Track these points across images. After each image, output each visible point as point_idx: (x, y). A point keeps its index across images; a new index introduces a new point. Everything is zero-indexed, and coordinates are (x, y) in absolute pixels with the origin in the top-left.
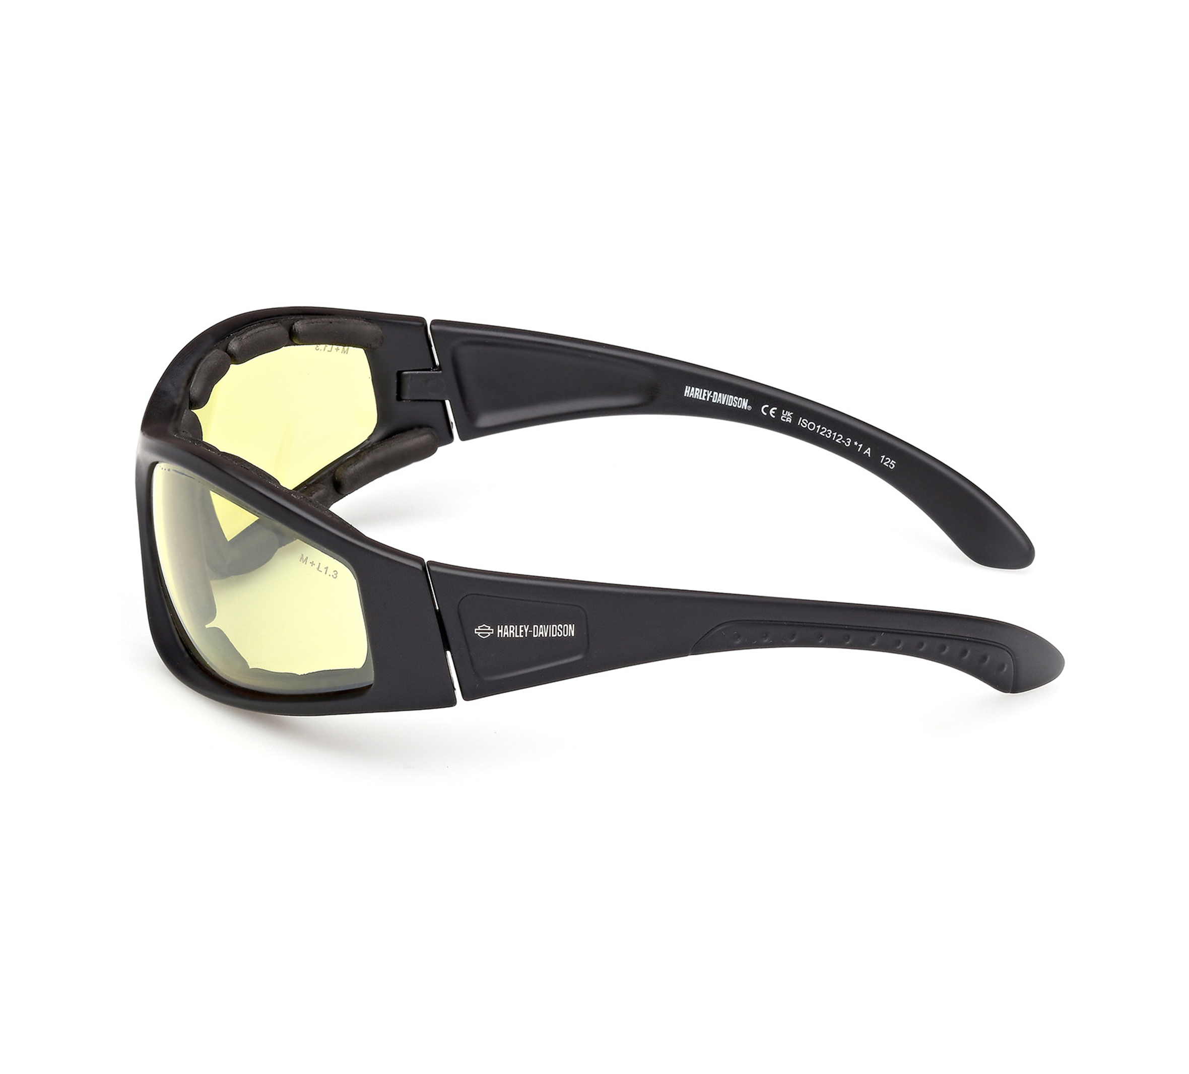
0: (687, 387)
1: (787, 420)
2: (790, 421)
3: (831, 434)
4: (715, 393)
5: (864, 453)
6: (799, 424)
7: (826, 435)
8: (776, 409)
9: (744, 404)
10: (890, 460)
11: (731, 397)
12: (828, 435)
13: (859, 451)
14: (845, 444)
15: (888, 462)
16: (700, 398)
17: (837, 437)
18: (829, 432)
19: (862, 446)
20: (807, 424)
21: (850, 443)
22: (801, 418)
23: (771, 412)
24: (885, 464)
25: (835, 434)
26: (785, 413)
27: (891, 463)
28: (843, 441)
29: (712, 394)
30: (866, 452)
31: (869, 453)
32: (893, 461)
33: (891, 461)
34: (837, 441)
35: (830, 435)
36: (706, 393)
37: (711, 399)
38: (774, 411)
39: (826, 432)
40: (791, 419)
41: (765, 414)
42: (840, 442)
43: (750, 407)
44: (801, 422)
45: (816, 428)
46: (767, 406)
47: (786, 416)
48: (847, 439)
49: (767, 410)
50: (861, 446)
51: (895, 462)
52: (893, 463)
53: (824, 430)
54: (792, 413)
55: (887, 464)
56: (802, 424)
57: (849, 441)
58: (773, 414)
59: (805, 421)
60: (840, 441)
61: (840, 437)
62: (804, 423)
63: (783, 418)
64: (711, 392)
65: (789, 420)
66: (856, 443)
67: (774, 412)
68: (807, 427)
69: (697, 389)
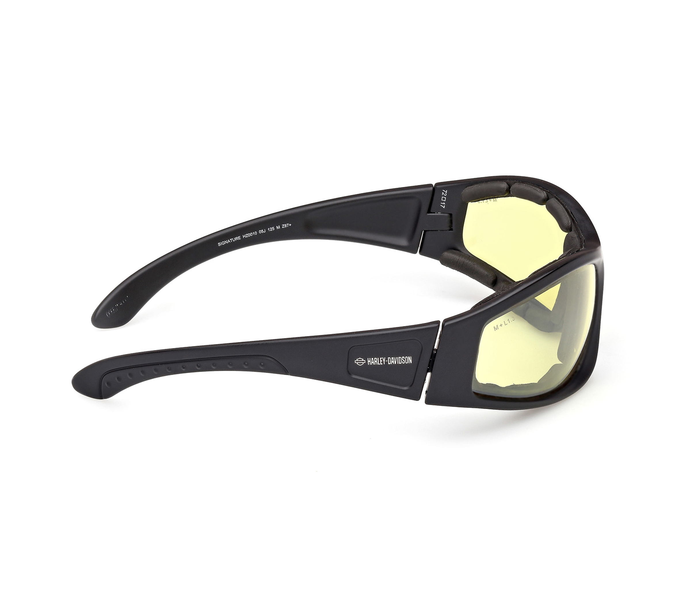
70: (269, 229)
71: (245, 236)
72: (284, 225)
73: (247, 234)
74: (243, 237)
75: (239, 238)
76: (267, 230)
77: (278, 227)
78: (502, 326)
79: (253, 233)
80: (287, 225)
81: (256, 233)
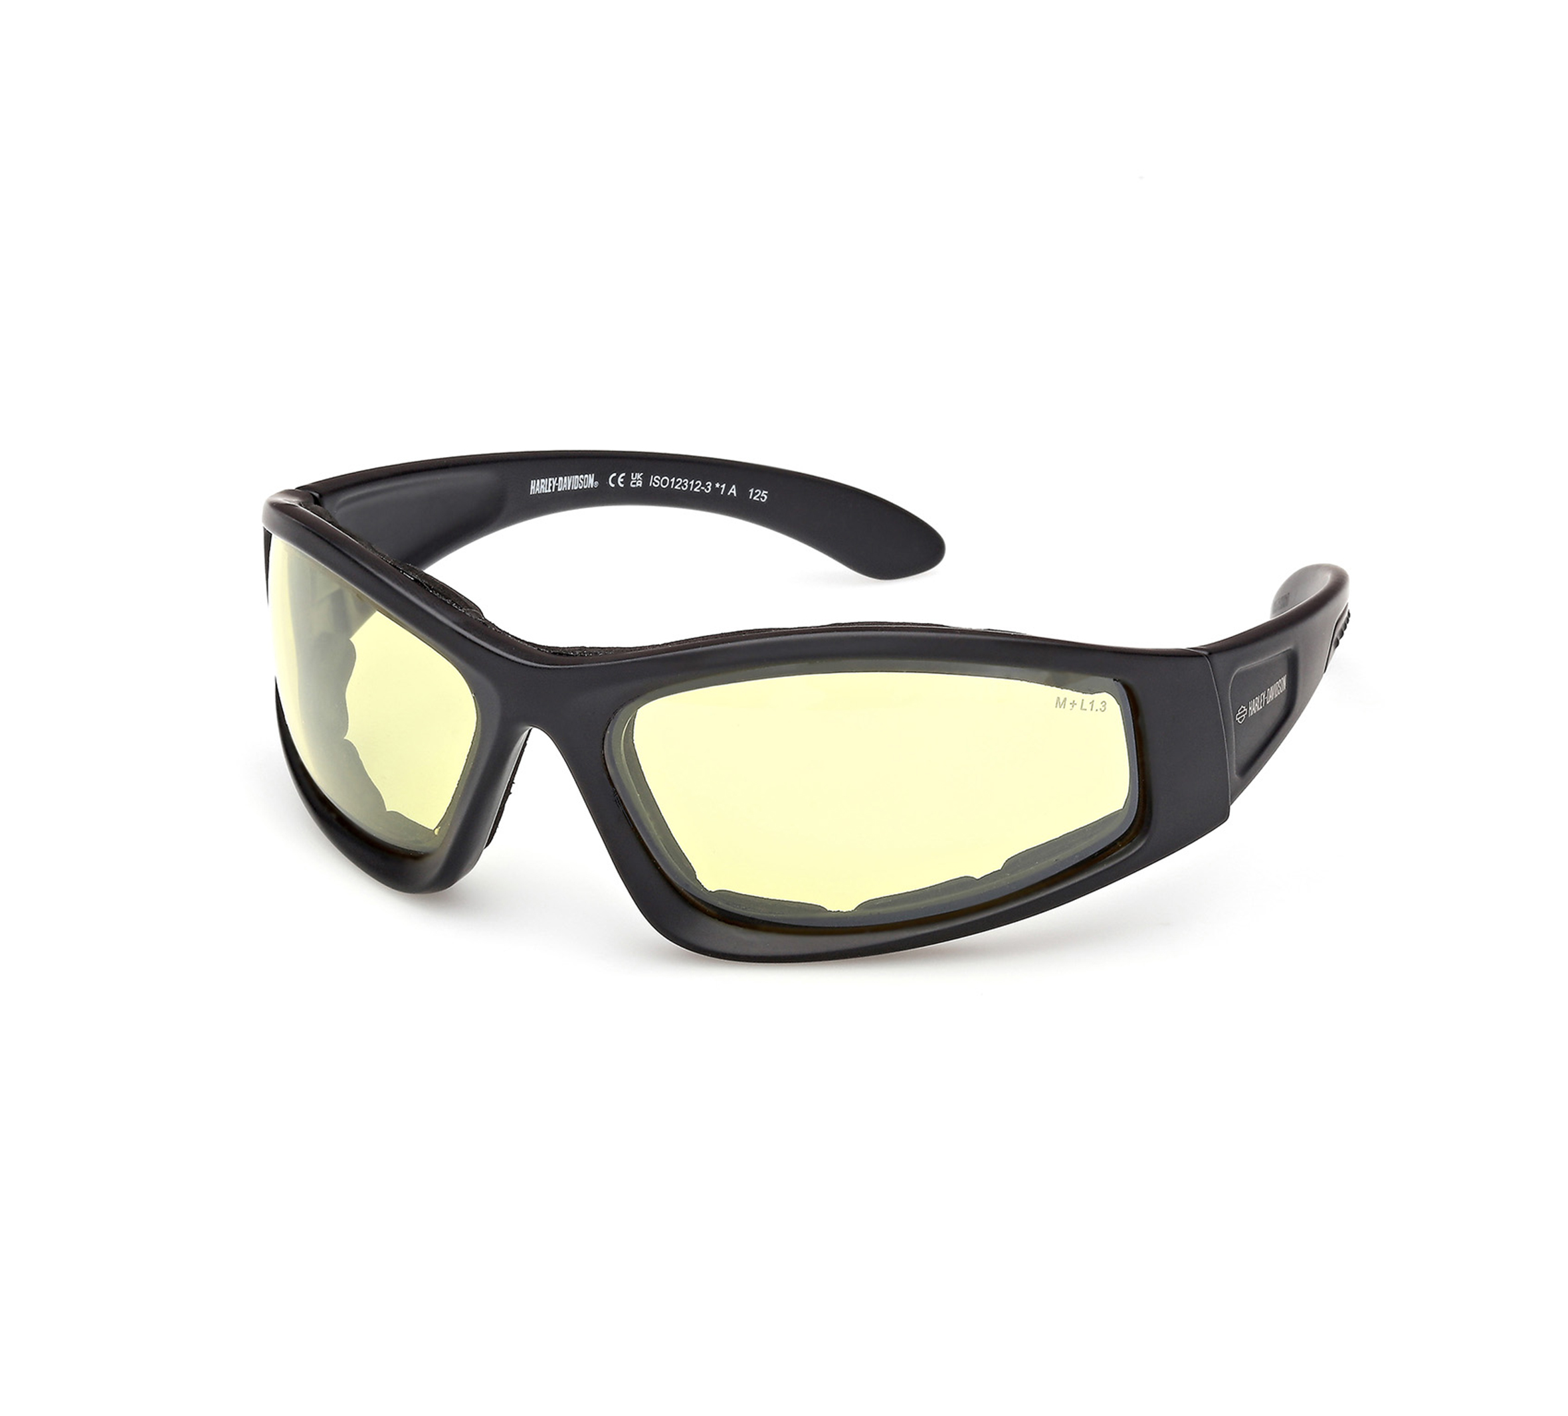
0: (532, 481)
1: (638, 485)
2: (640, 485)
3: (688, 484)
4: (561, 479)
5: (729, 494)
6: (650, 485)
7: (682, 487)
8: (623, 475)
9: (590, 481)
10: (760, 492)
11: (577, 477)
12: (685, 487)
13: (722, 493)
14: (705, 490)
15: (758, 495)
16: (546, 491)
17: (695, 486)
18: (685, 482)
19: (726, 487)
20: (660, 481)
21: (711, 487)
22: (652, 477)
23: (620, 480)
24: (755, 498)
25: (692, 482)
26: (634, 477)
27: (761, 495)
28: (703, 488)
29: (557, 482)
30: (731, 491)
31: (734, 492)
32: (764, 492)
33: (762, 492)
34: (695, 490)
35: (687, 486)
36: (552, 482)
37: (556, 487)
38: (622, 478)
39: (682, 484)
40: (641, 482)
41: (613, 486)
42: (699, 491)
43: (596, 483)
44: (653, 481)
45: (671, 483)
46: (614, 475)
47: (636, 480)
48: (707, 484)
49: (615, 480)
50: (724, 486)
51: (766, 492)
52: (765, 494)
53: (679, 481)
54: (642, 474)
55: (758, 498)
56: (654, 484)
57: (709, 485)
58: (622, 482)
59: (657, 479)
60: (699, 489)
61: (698, 484)
62: (656, 481)
63: (633, 484)
64: (556, 479)
65: (639, 483)
66: (718, 485)
67: (622, 480)
68: (660, 485)
69: (543, 480)
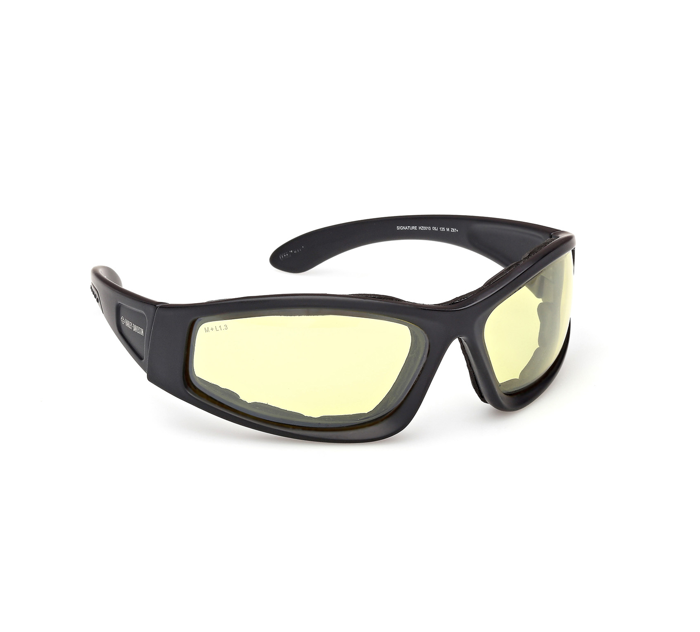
70: (440, 228)
71: (421, 228)
72: (452, 229)
73: (422, 227)
74: (419, 228)
75: (415, 228)
76: (439, 229)
77: (448, 229)
78: (213, 330)
79: (428, 227)
80: (455, 230)
81: (429, 228)
